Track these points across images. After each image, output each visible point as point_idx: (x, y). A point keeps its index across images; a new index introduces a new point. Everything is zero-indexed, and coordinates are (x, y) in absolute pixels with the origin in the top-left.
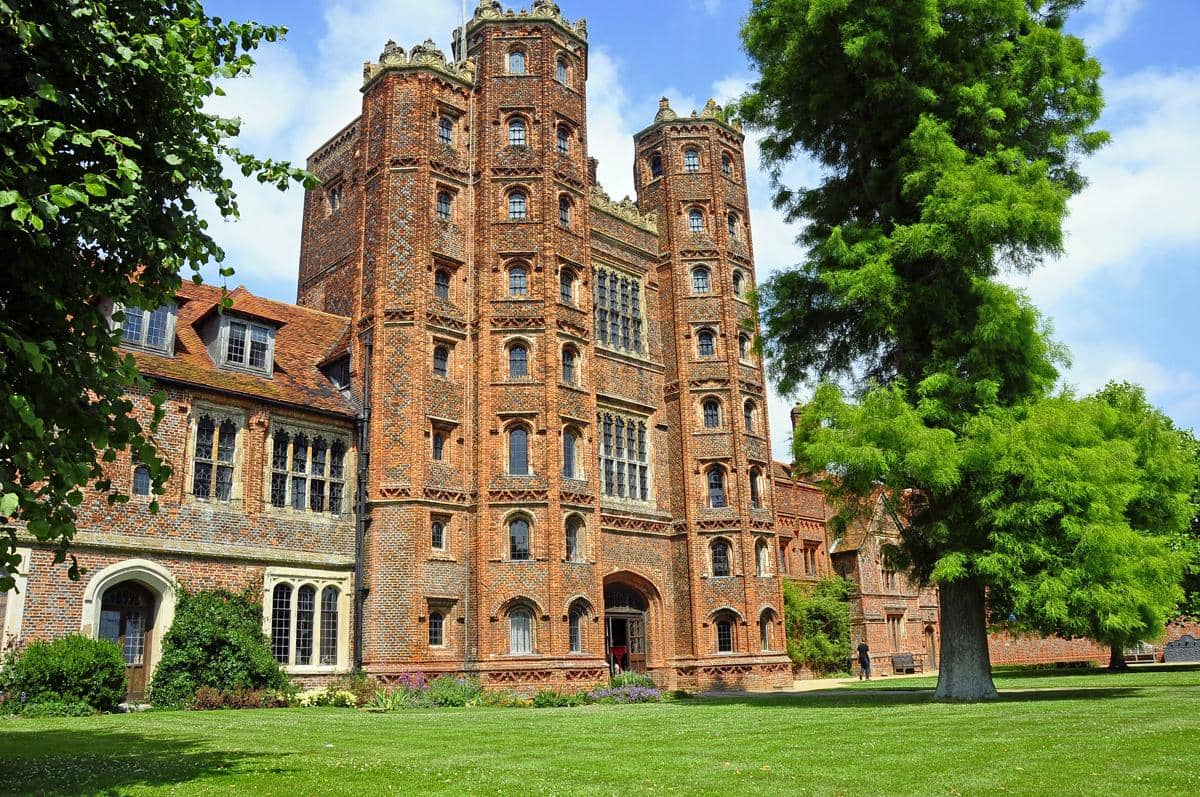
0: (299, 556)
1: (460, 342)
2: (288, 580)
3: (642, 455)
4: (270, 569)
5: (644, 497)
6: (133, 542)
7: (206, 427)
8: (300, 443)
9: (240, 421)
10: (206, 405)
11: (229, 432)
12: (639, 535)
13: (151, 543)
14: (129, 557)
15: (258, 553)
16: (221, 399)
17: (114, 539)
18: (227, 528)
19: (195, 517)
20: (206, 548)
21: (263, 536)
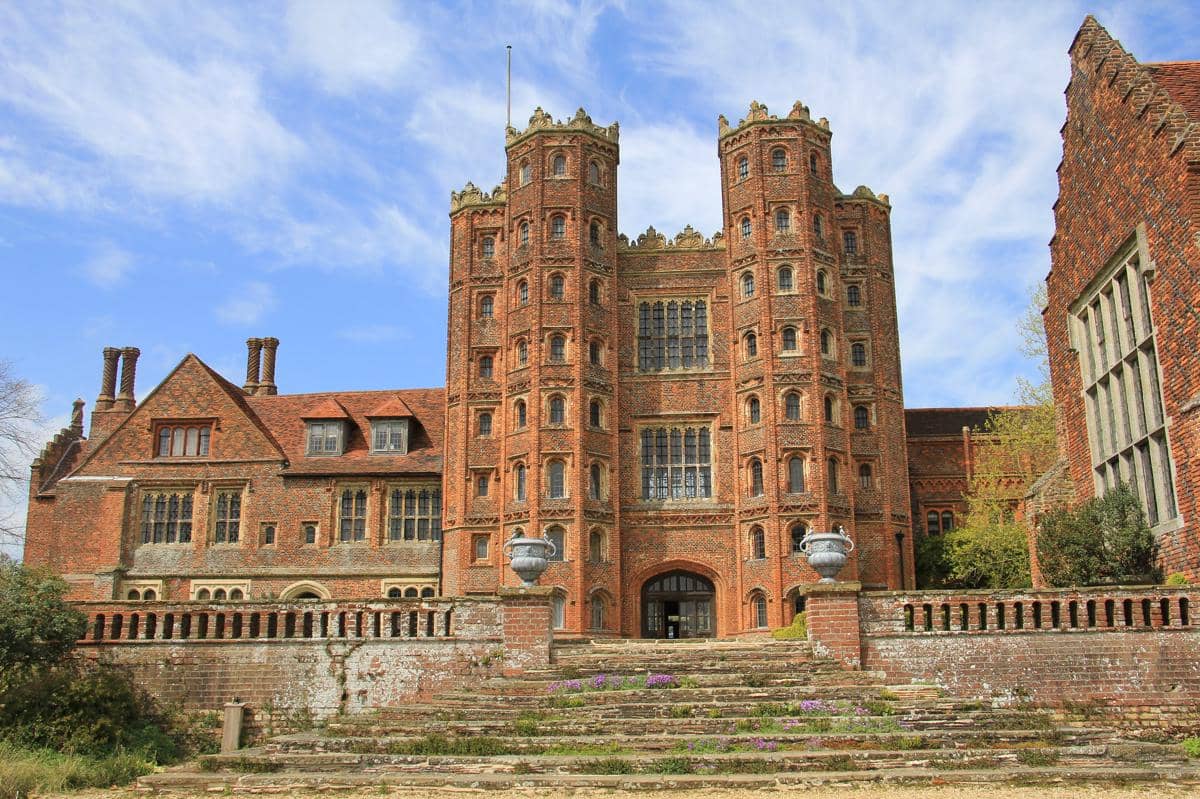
0: (403, 571)
1: (497, 407)
2: (397, 586)
3: (705, 456)
4: (383, 581)
5: (708, 494)
6: (302, 571)
7: (347, 498)
8: (410, 496)
9: (368, 490)
10: (346, 484)
11: (362, 496)
12: (693, 528)
13: (311, 571)
14: (297, 580)
15: (375, 570)
16: (354, 479)
17: (292, 570)
18: (357, 557)
19: (338, 553)
20: (342, 570)
21: (382, 559)
